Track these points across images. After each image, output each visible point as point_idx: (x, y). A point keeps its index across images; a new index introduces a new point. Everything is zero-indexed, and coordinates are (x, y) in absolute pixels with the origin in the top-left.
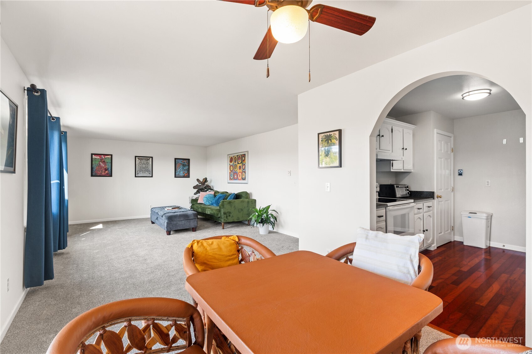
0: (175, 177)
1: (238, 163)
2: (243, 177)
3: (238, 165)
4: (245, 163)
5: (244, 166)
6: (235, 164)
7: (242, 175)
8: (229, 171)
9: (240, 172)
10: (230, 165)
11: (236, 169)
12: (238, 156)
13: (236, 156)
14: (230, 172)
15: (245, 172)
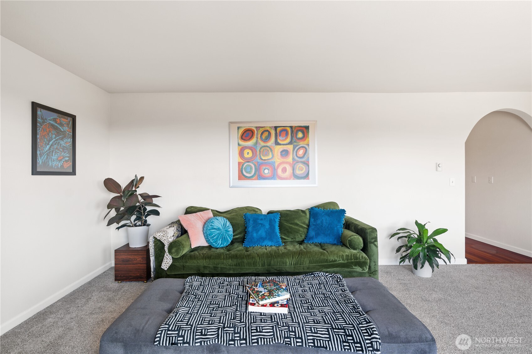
0: (35, 172)
1: (277, 143)
2: (298, 172)
3: (278, 149)
4: (308, 145)
5: (301, 152)
6: (262, 144)
7: (293, 170)
8: (238, 159)
9: (287, 163)
10: (239, 145)
11: (267, 155)
12: (278, 129)
13: (268, 129)
14: (239, 163)
15: (307, 164)
